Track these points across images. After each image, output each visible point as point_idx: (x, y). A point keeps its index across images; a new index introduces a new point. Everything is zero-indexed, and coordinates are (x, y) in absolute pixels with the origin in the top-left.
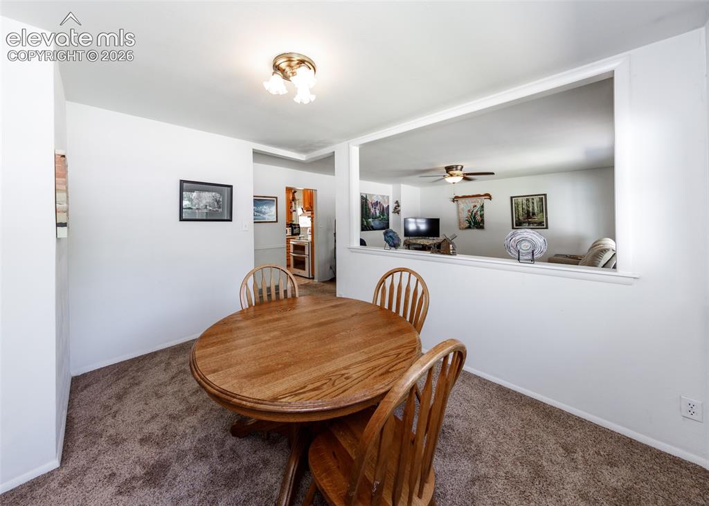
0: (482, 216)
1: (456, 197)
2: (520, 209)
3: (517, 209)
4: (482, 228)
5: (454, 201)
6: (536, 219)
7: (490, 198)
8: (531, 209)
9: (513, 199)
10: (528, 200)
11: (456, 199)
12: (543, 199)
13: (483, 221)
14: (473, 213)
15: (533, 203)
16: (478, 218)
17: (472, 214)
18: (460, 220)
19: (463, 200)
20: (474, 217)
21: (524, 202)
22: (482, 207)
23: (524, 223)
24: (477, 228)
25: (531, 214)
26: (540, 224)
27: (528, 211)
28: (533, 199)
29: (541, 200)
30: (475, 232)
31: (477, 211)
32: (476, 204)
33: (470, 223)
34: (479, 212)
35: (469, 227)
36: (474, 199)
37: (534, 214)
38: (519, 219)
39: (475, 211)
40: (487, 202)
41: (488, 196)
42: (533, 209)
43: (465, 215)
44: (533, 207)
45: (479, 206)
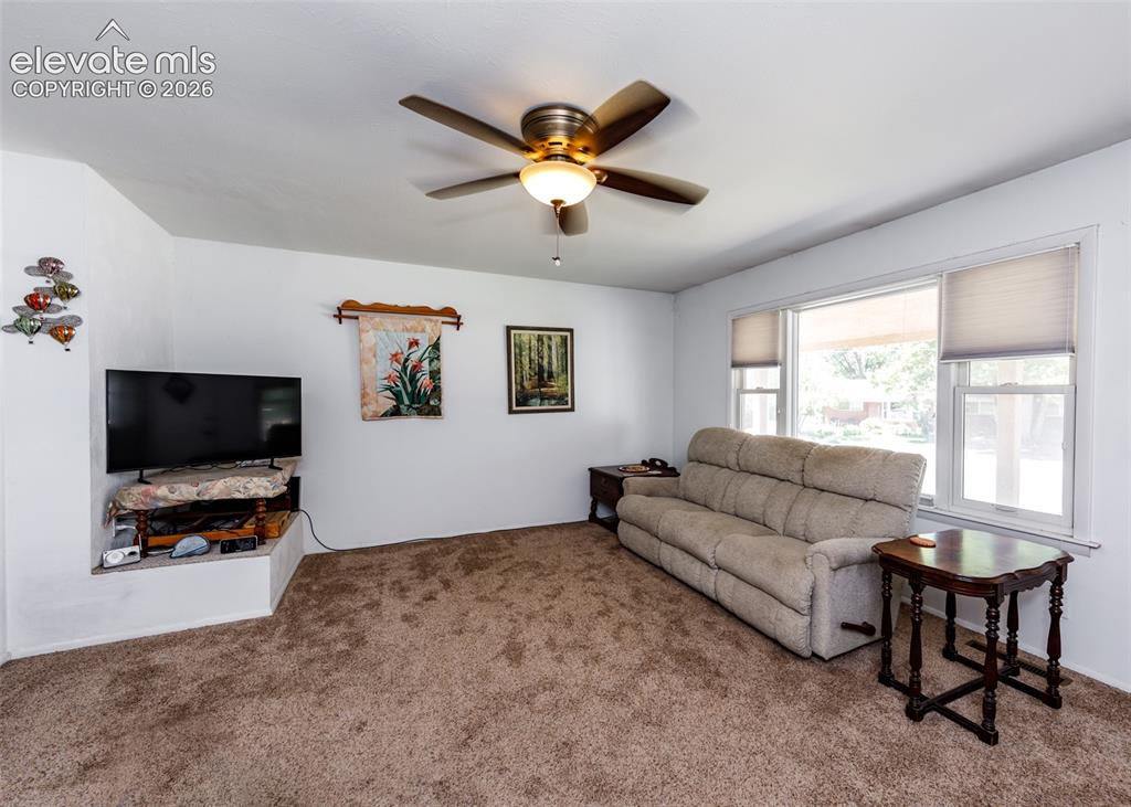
0: (435, 375)
1: (350, 305)
2: (526, 361)
3: (519, 362)
4: (435, 412)
5: (339, 317)
6: (556, 387)
7: (458, 325)
8: (545, 363)
9: (513, 332)
10: (540, 339)
11: (347, 311)
12: (567, 337)
13: (437, 390)
14: (410, 365)
15: (550, 348)
16: (424, 380)
17: (405, 368)
18: (364, 387)
19: (378, 318)
20: (413, 380)
21: (534, 342)
22: (436, 346)
23: (533, 396)
24: (420, 413)
25: (546, 375)
26: (561, 399)
27: (541, 367)
28: (550, 338)
29: (564, 340)
30: (413, 425)
31: (421, 361)
32: (418, 336)
33: (398, 396)
34: (425, 364)
35: (395, 412)
36: (411, 321)
37: (551, 375)
38: (523, 387)
39: (414, 358)
40: (448, 332)
41: (452, 316)
42: (550, 363)
43: (384, 368)
44: (550, 357)
45: (425, 343)
